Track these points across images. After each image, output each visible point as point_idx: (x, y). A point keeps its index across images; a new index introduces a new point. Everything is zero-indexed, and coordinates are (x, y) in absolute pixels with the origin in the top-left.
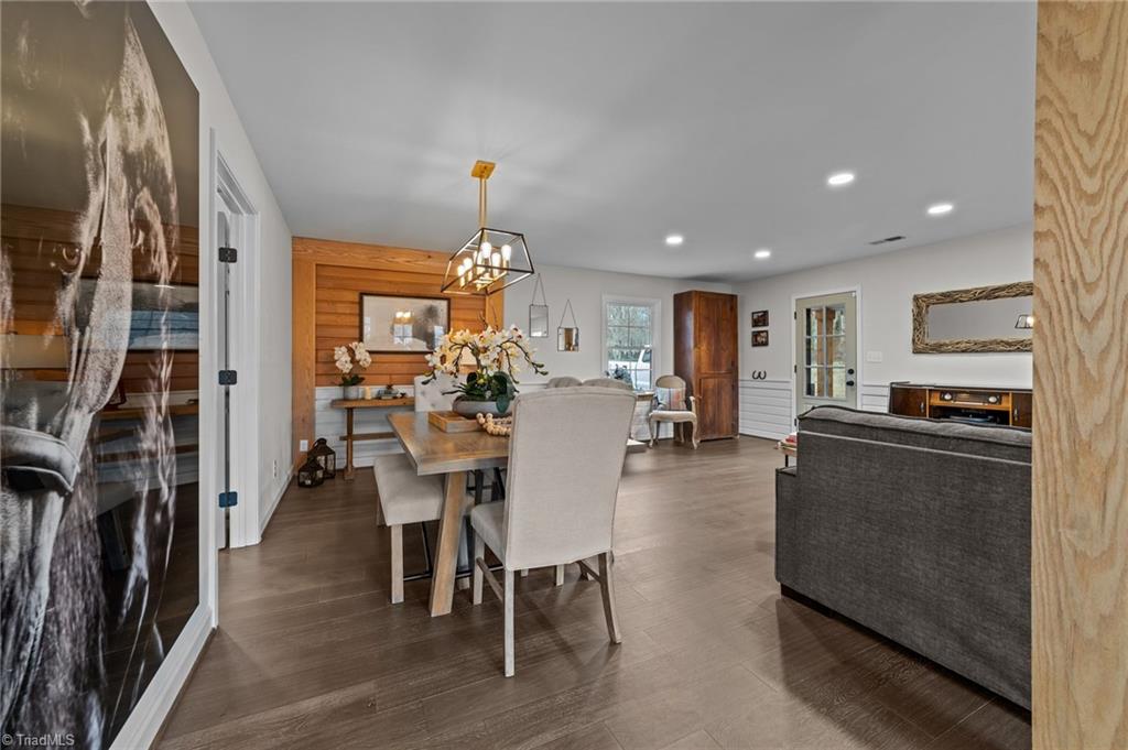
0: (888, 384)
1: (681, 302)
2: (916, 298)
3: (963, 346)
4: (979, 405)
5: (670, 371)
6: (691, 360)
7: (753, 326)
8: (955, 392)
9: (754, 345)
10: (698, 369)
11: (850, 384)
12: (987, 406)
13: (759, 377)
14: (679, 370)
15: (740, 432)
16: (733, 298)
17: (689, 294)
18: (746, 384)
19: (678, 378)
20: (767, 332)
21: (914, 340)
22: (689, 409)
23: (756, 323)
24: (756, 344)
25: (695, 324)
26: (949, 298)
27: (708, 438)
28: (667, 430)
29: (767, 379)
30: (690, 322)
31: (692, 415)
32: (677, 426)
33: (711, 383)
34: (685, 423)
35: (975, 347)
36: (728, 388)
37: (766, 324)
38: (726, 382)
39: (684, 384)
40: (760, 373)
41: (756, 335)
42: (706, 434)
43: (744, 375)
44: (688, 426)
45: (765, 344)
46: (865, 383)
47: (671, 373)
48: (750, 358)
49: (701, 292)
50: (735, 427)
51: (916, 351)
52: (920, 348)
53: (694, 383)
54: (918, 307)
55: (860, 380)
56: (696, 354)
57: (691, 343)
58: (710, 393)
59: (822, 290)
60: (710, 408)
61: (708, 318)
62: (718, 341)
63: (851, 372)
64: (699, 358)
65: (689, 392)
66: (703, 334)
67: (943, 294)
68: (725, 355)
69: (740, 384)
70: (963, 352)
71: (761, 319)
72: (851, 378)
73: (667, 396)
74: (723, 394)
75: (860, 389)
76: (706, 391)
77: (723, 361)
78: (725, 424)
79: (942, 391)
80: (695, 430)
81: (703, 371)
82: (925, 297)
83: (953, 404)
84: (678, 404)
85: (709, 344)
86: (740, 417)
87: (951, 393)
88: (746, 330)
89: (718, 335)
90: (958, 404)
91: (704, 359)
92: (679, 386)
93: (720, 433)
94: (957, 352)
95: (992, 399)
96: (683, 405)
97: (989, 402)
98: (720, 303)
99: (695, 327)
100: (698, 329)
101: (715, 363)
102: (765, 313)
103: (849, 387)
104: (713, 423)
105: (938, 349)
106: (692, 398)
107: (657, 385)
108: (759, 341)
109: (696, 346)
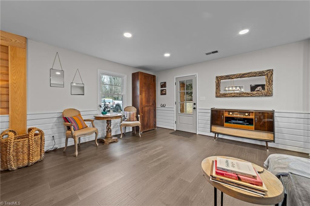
0: (210, 109)
1: (135, 76)
2: (217, 77)
3: (233, 95)
4: (242, 116)
5: (130, 104)
6: (139, 100)
7: (161, 88)
8: (233, 111)
9: (161, 95)
10: (141, 103)
11: (194, 108)
12: (245, 117)
13: (163, 106)
14: (134, 104)
15: (157, 126)
16: (154, 76)
17: (138, 73)
18: (159, 109)
19: (133, 107)
20: (166, 89)
21: (216, 93)
22: (138, 120)
23: (162, 87)
24: (162, 94)
25: (140, 85)
26: (228, 77)
27: (145, 130)
28: (129, 129)
29: (165, 107)
30: (138, 85)
31: (139, 123)
32: (133, 128)
33: (146, 109)
34: (136, 126)
35: (237, 95)
36: (153, 111)
37: (165, 87)
38: (152, 108)
39: (136, 109)
40: (163, 105)
41: (162, 91)
42: (145, 129)
43: (158, 105)
44: (137, 127)
45: (165, 94)
46: (199, 108)
47: (131, 105)
48: (160, 99)
49: (142, 73)
50: (155, 125)
51: (217, 97)
52: (218, 95)
53: (140, 109)
54: (218, 81)
55: (198, 107)
56: (141, 97)
57: (138, 93)
58: (146, 113)
59: (185, 75)
60: (146, 119)
61: (145, 83)
62: (149, 93)
63: (195, 104)
64: (142, 99)
65: (138, 113)
66: (143, 90)
67: (226, 76)
68: (151, 98)
69: (157, 109)
70: (233, 97)
71: (164, 85)
72: (195, 106)
73: (128, 115)
74: (151, 113)
75: (198, 110)
76: (144, 112)
77: (151, 100)
78: (151, 125)
79: (229, 111)
80: (140, 129)
81: (143, 104)
82: (220, 77)
83: (232, 116)
84: (133, 119)
85: (145, 94)
86: (157, 121)
87: (232, 112)
88: (159, 89)
89: (149, 91)
90: (235, 116)
91: (144, 100)
92: (134, 110)
93: (150, 128)
94: (231, 97)
95: (247, 114)
96: (135, 119)
97: (245, 115)
98: (150, 78)
99: (140, 87)
100: (141, 87)
101: (148, 101)
102: (165, 83)
103: (194, 109)
104: (147, 124)
105: (224, 95)
106: (139, 116)
107: (124, 110)
108: (163, 93)
109: (140, 94)
